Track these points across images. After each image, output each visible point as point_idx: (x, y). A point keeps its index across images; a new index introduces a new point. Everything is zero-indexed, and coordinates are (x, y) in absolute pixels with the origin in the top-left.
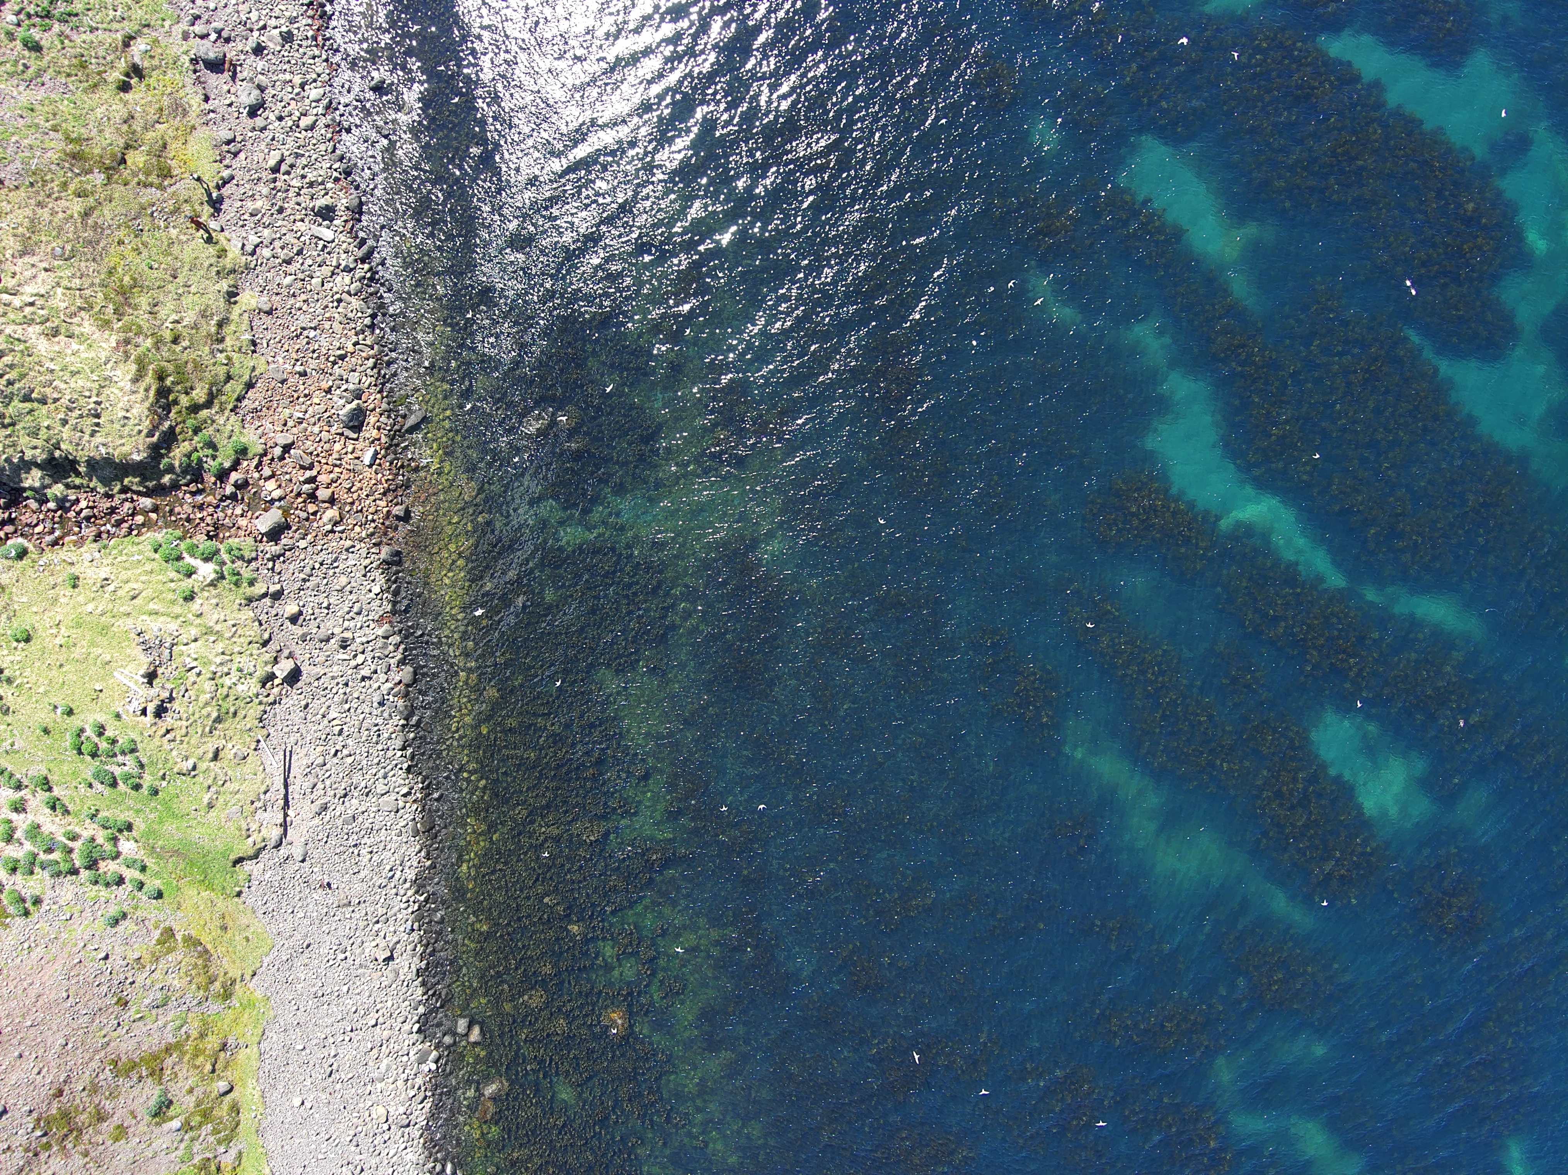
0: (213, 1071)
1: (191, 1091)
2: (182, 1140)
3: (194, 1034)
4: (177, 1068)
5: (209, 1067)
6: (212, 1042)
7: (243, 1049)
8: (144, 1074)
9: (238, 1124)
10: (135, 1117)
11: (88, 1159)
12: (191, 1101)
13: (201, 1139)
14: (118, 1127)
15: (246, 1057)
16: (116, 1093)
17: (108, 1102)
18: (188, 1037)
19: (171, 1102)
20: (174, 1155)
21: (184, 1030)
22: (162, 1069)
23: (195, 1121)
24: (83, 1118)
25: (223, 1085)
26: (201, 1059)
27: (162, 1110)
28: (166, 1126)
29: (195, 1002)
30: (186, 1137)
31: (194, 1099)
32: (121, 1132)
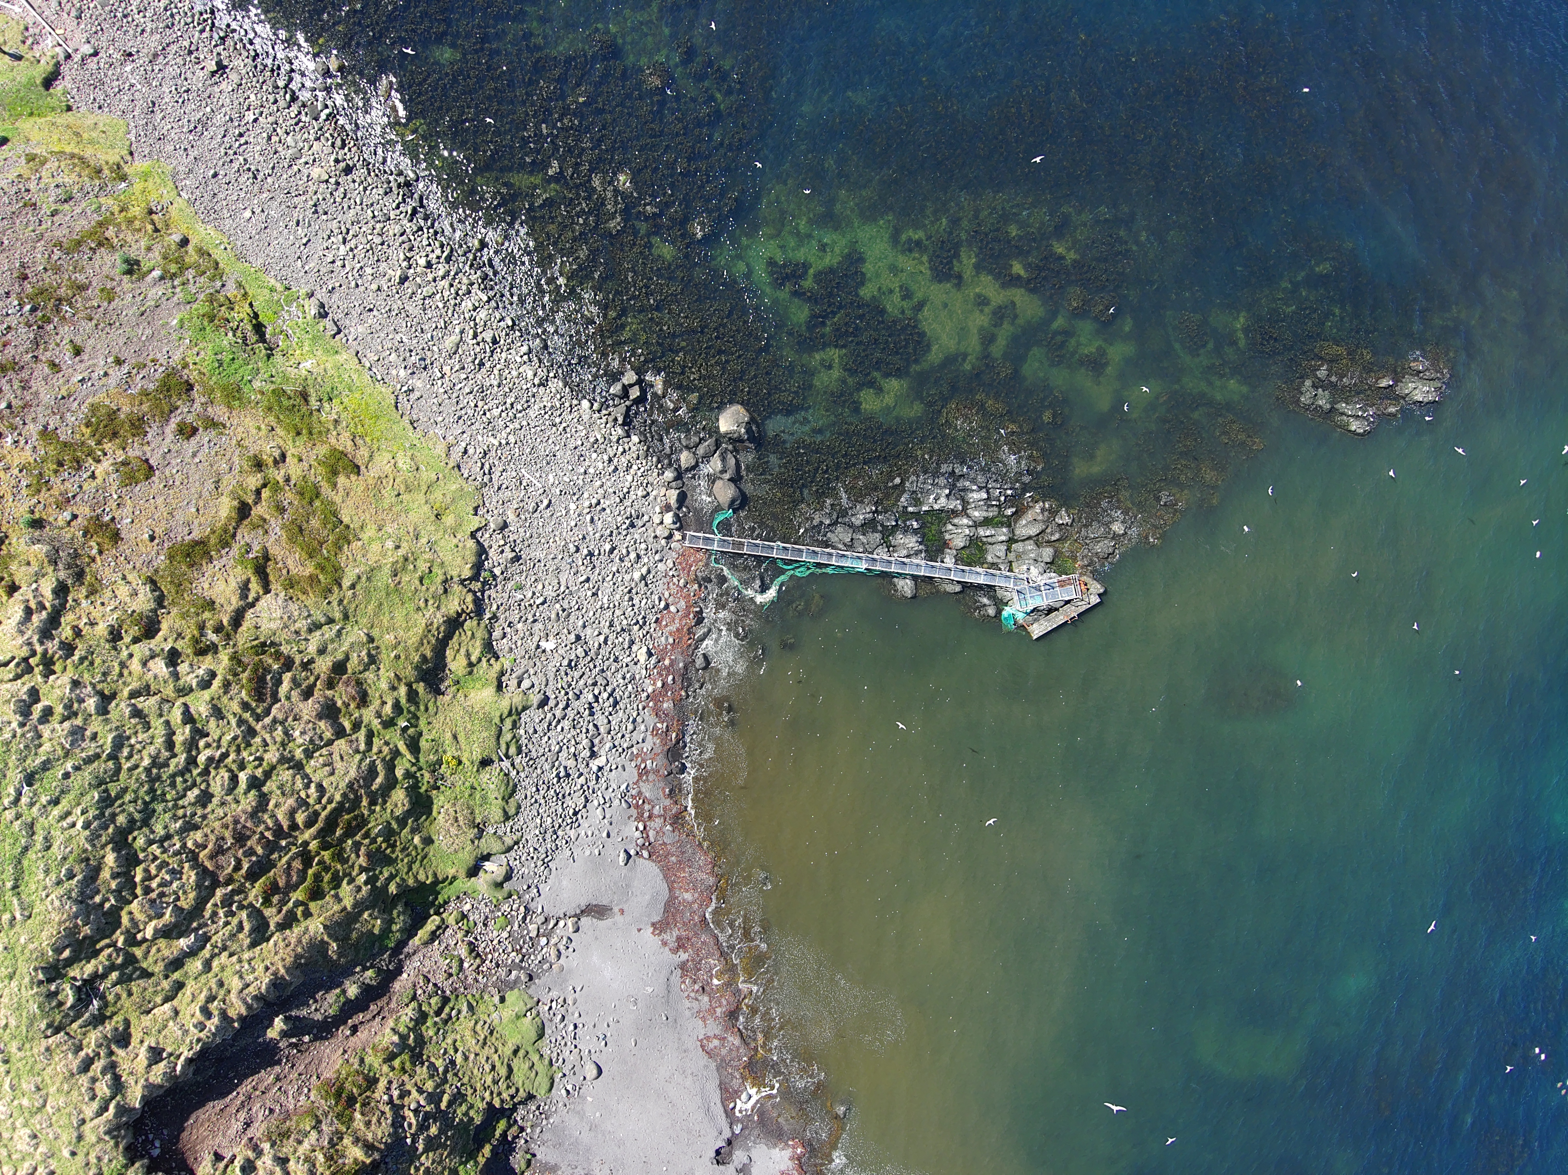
0: (157, 230)
1: (149, 249)
2: (174, 287)
3: (116, 209)
4: (121, 236)
5: (150, 227)
6: (136, 211)
7: (170, 207)
8: (93, 246)
9: (217, 264)
10: (112, 279)
11: (94, 322)
12: (156, 255)
13: (192, 281)
14: (102, 290)
15: (179, 210)
16: (79, 267)
17: (77, 275)
18: (112, 214)
19: (137, 262)
20: (176, 298)
21: (103, 209)
22: (107, 239)
23: (173, 268)
24: (62, 292)
25: (177, 238)
26: (137, 223)
27: (132, 267)
28: (149, 279)
29: (97, 189)
30: (176, 283)
31: (157, 253)
32: (110, 295)
